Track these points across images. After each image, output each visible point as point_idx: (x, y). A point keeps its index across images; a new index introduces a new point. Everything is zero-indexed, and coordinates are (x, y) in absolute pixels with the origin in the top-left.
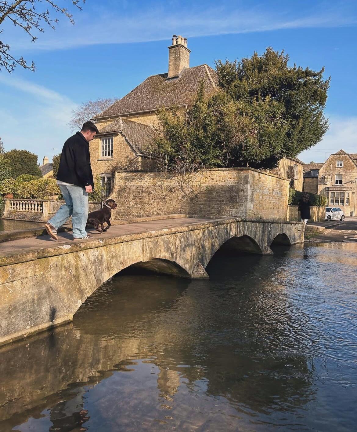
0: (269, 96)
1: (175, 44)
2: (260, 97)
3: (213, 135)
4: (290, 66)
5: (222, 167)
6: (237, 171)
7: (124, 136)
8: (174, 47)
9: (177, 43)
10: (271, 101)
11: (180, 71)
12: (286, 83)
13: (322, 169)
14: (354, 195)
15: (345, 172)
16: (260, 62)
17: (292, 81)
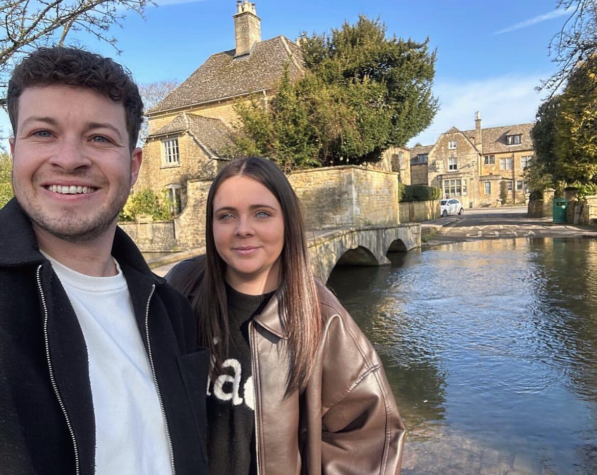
0: (367, 76)
1: (241, 12)
2: (357, 79)
3: (305, 129)
4: (388, 38)
5: (319, 167)
6: (338, 171)
7: (192, 136)
8: (240, 15)
9: (243, 10)
10: (371, 83)
11: (251, 46)
12: (387, 60)
13: (431, 153)
14: (472, 181)
15: (459, 154)
16: (353, 34)
17: (393, 56)
